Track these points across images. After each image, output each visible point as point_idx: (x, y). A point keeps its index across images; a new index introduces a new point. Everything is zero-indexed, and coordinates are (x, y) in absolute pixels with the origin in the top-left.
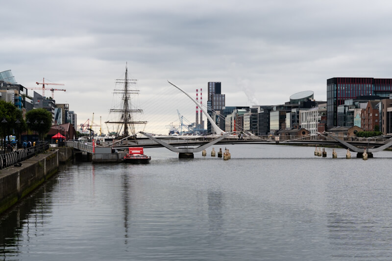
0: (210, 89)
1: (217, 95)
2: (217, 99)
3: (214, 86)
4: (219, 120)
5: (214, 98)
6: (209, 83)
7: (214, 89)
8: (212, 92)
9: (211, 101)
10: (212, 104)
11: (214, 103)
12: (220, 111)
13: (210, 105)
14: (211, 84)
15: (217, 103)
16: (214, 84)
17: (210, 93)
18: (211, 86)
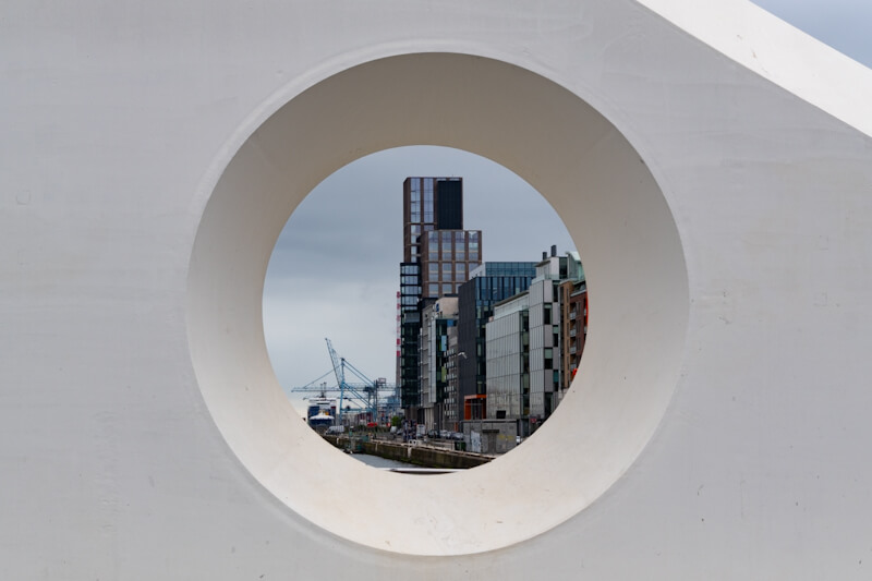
0: (415, 208)
1: (446, 233)
2: (447, 250)
3: (430, 197)
4: (454, 341)
5: (433, 249)
6: (407, 183)
7: (430, 207)
8: (422, 225)
9: (419, 263)
10: (421, 278)
11: (433, 272)
12: (457, 299)
13: (414, 280)
14: (415, 186)
15: (447, 273)
16: (429, 187)
17: (413, 228)
18: (415, 197)
